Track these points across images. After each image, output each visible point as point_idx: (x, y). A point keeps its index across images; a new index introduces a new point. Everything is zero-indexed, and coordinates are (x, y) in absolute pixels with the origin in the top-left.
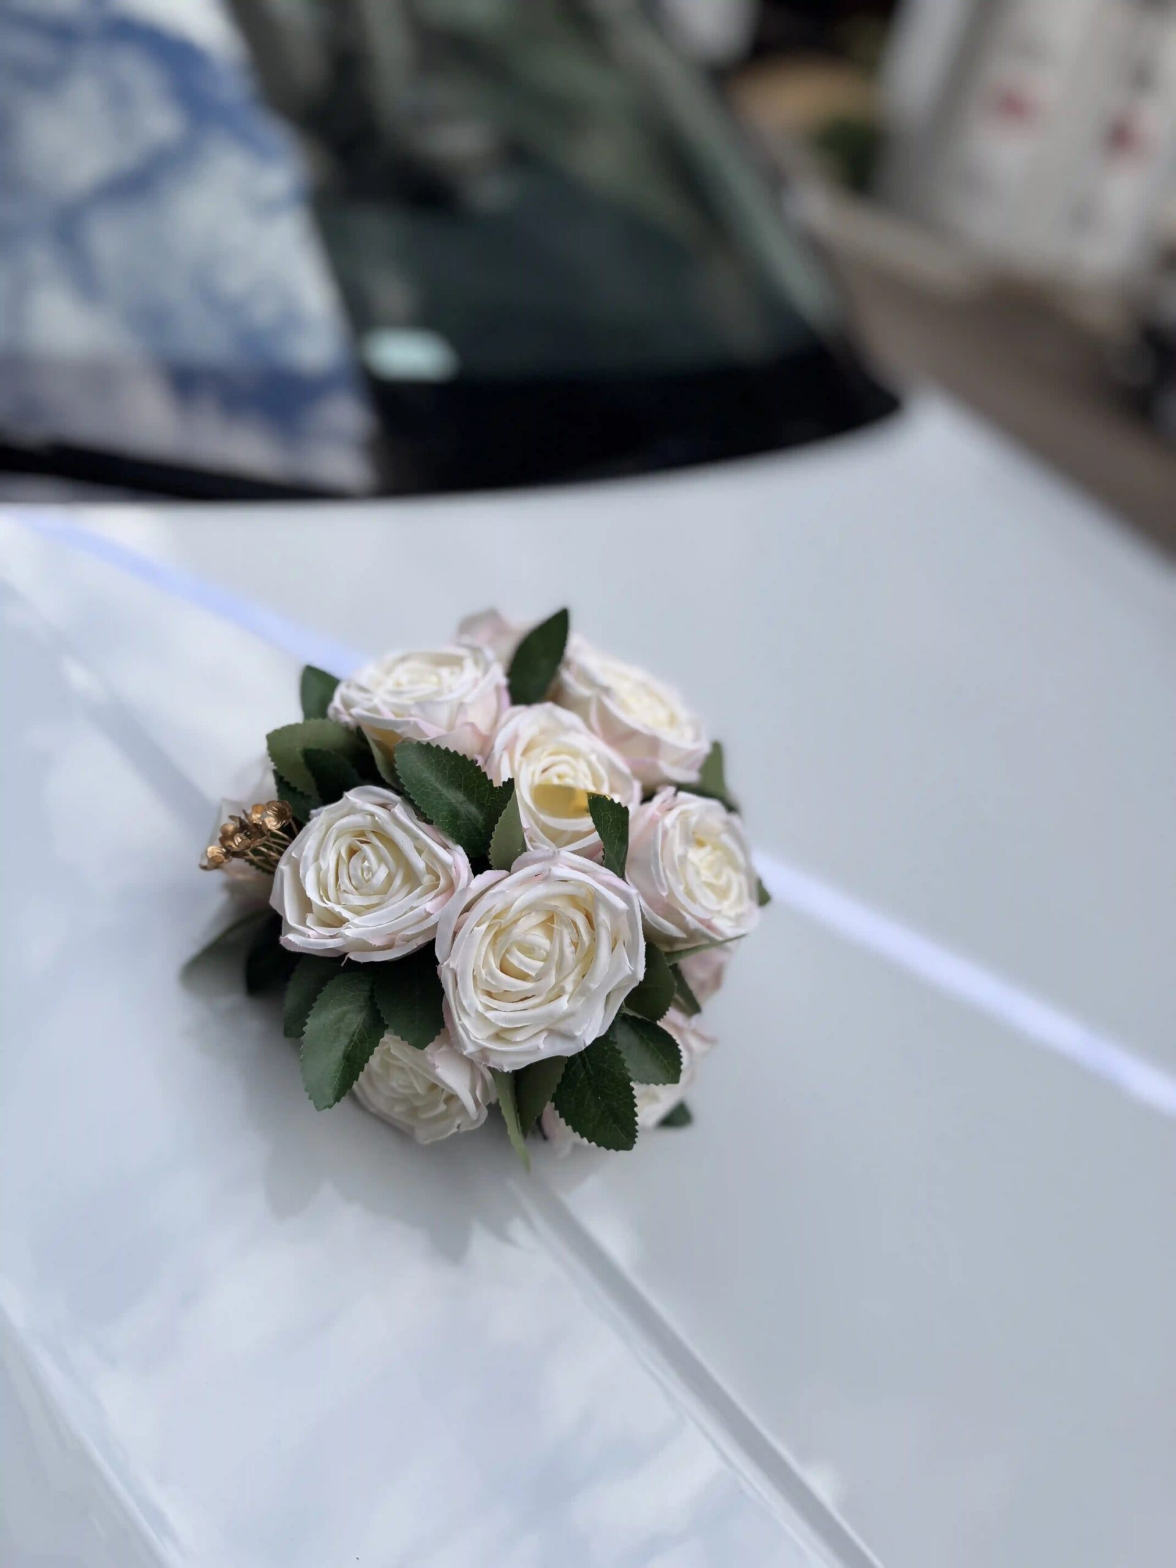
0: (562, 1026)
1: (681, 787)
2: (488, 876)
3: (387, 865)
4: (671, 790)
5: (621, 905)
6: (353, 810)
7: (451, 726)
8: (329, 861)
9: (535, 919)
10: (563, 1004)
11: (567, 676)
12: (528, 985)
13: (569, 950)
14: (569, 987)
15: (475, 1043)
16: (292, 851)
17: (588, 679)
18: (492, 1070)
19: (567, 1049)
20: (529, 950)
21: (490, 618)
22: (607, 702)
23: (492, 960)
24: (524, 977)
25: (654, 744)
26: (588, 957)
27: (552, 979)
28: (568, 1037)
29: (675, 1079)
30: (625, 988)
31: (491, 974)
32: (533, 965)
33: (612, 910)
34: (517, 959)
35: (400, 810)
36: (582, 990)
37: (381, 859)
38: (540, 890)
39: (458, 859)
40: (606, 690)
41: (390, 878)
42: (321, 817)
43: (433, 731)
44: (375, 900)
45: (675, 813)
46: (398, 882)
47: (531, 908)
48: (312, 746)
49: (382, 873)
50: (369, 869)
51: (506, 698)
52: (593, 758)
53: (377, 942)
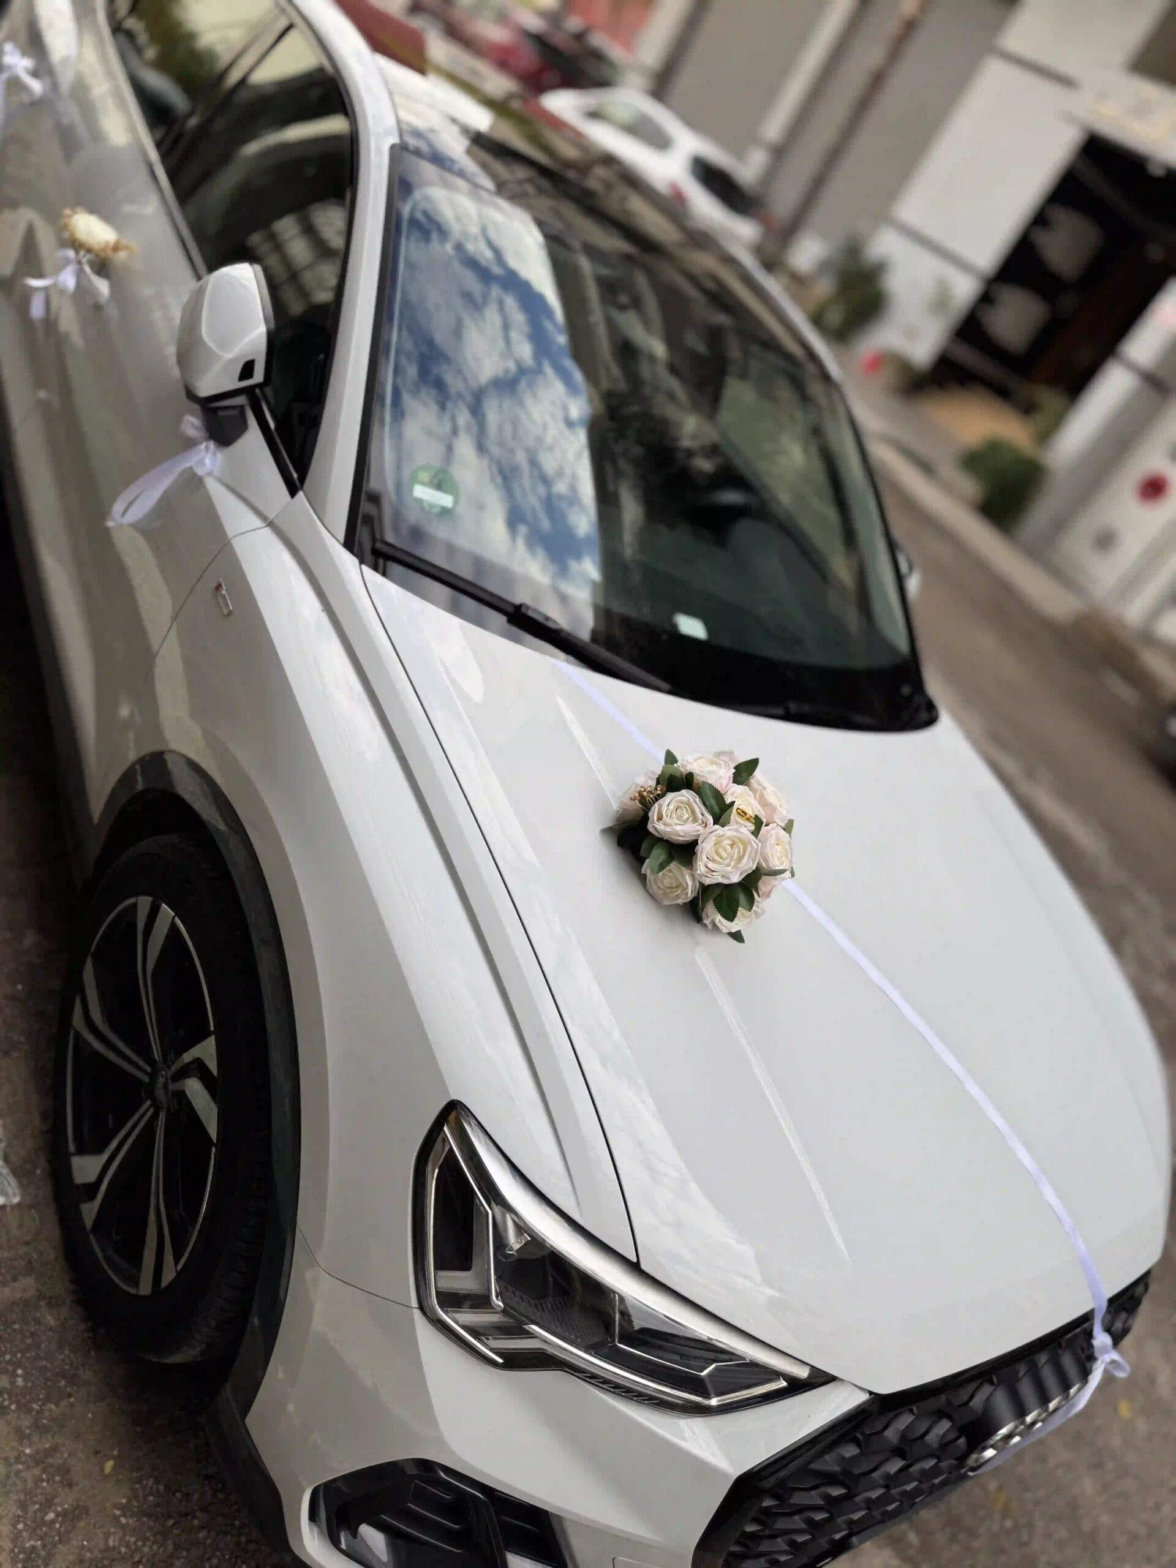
0: (728, 875)
1: (781, 826)
2: (717, 826)
3: (688, 814)
4: (776, 824)
5: (756, 847)
6: (683, 796)
7: (716, 781)
8: (671, 807)
9: (729, 842)
10: (729, 869)
11: (752, 781)
12: (720, 860)
13: (736, 854)
14: (732, 865)
15: (701, 871)
16: (661, 801)
17: (760, 784)
18: (700, 883)
19: (726, 882)
20: (725, 850)
21: (730, 754)
22: (764, 792)
23: (713, 849)
24: (721, 858)
25: (774, 810)
26: (740, 859)
27: (728, 861)
28: (729, 878)
29: (750, 911)
30: (746, 872)
31: (712, 852)
32: (724, 855)
33: (752, 847)
34: (721, 851)
35: (698, 799)
36: (735, 866)
37: (687, 811)
38: (734, 834)
39: (711, 820)
40: (765, 788)
41: (688, 819)
42: (670, 796)
43: (711, 781)
44: (682, 823)
45: (776, 830)
46: (691, 820)
47: (729, 838)
48: (673, 774)
49: (686, 816)
50: (683, 814)
51: (732, 780)
52: (754, 807)
53: (682, 834)
